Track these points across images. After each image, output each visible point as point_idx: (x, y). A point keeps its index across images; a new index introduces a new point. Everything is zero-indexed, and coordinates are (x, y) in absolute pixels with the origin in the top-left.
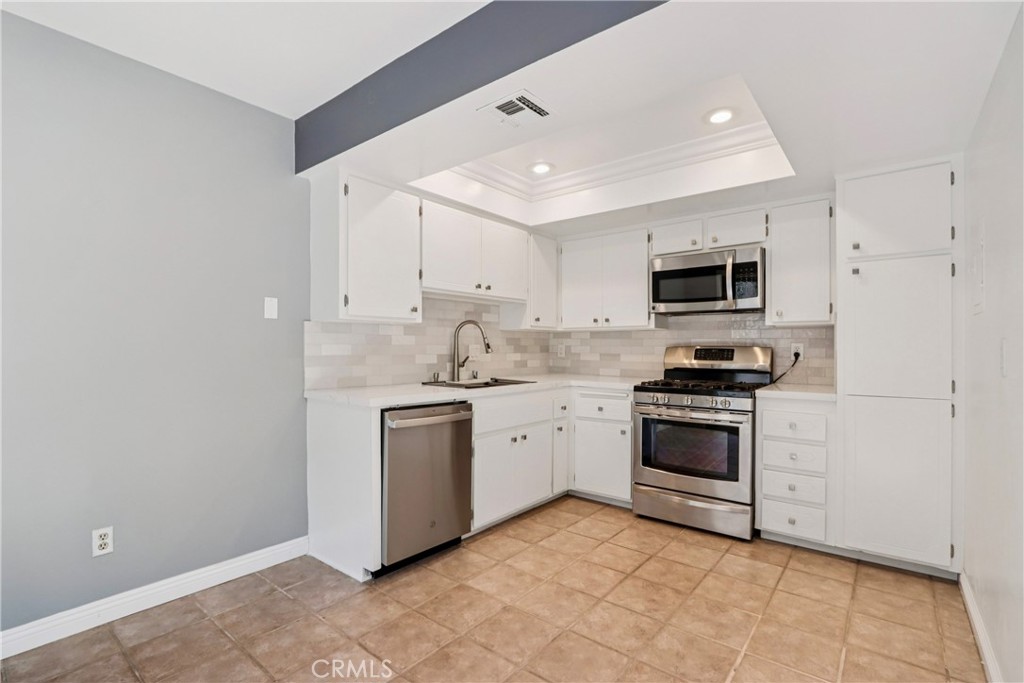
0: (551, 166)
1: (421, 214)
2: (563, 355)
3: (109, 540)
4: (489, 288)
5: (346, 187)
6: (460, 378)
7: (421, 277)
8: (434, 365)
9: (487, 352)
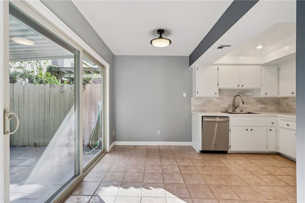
0: (264, 46)
1: (218, 69)
2: (285, 106)
3: (159, 133)
4: (243, 86)
5: (198, 68)
6: (236, 111)
7: (218, 85)
8: (227, 107)
9: (243, 104)
